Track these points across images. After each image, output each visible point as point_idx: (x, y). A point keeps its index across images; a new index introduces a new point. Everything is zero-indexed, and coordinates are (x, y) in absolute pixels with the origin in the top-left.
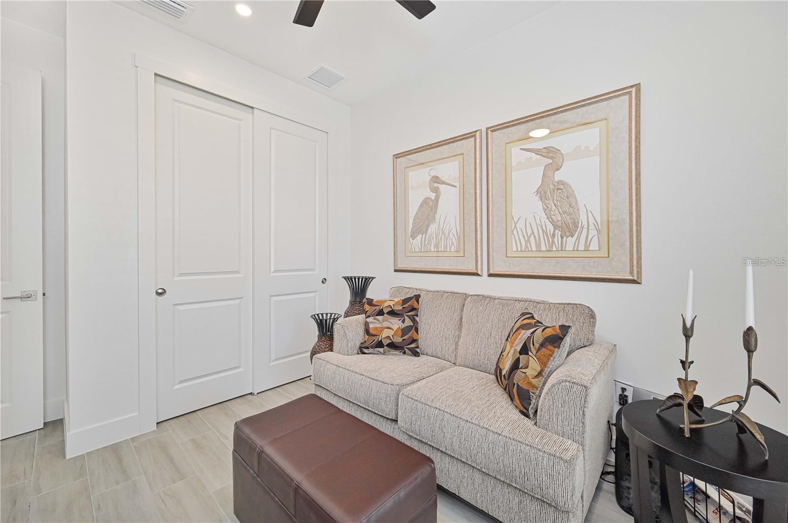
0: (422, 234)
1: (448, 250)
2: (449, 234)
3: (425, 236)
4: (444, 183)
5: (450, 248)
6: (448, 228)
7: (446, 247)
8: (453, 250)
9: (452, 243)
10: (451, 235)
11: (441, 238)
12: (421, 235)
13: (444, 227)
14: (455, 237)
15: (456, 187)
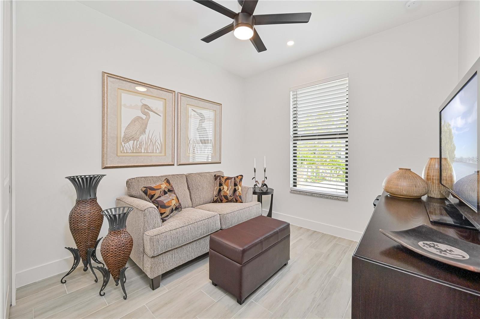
0: (134, 141)
1: (155, 152)
2: (155, 142)
3: (137, 143)
4: (152, 111)
5: (156, 151)
6: (154, 139)
7: (153, 150)
8: (158, 152)
9: (158, 147)
10: (157, 143)
11: (150, 144)
12: (132, 141)
13: (152, 138)
14: (159, 144)
15: (161, 116)
